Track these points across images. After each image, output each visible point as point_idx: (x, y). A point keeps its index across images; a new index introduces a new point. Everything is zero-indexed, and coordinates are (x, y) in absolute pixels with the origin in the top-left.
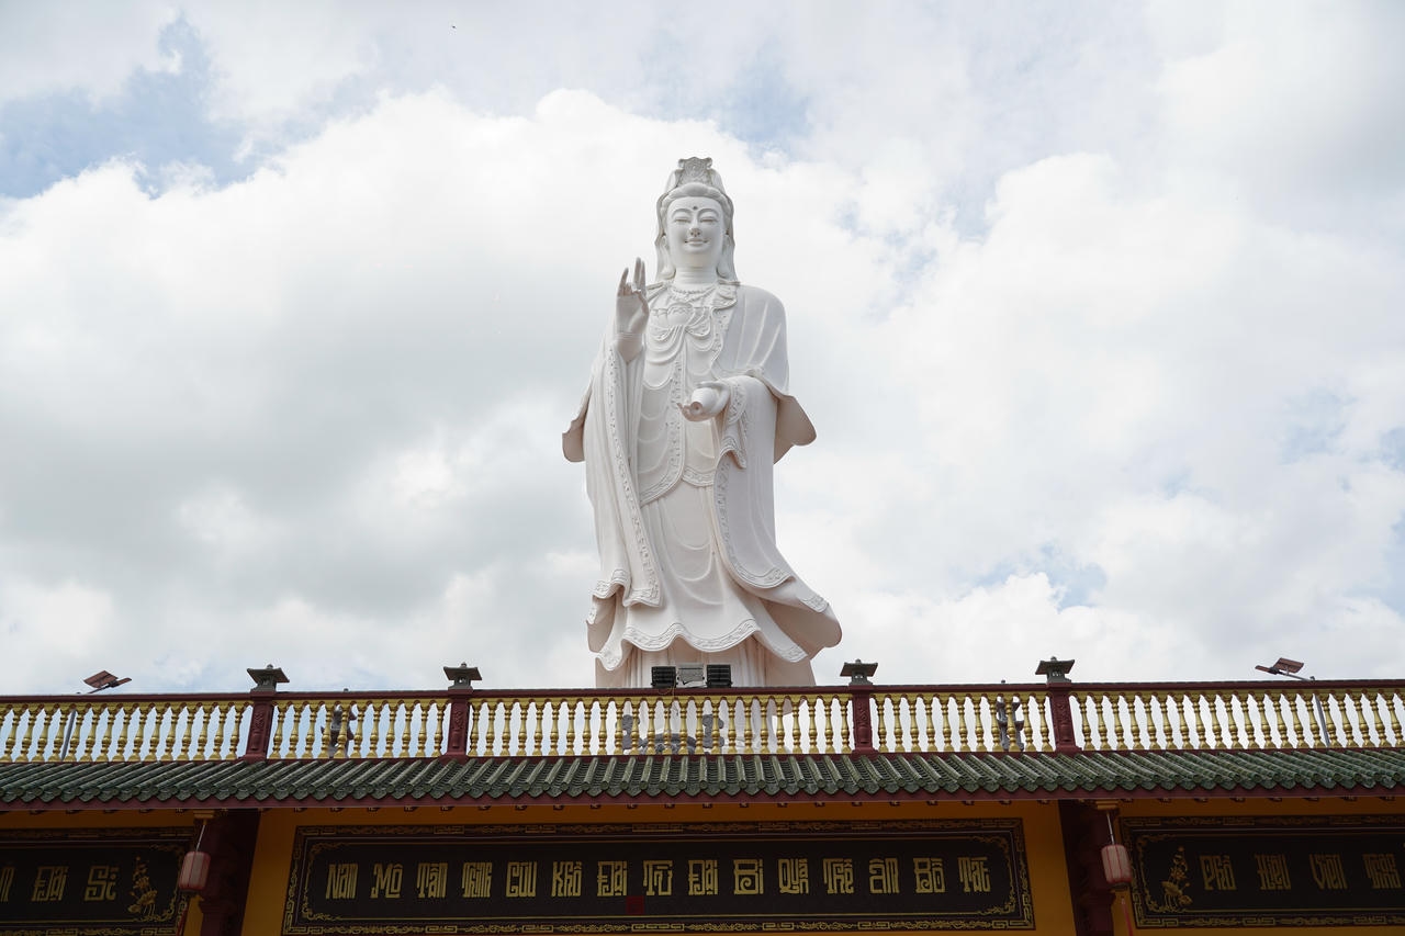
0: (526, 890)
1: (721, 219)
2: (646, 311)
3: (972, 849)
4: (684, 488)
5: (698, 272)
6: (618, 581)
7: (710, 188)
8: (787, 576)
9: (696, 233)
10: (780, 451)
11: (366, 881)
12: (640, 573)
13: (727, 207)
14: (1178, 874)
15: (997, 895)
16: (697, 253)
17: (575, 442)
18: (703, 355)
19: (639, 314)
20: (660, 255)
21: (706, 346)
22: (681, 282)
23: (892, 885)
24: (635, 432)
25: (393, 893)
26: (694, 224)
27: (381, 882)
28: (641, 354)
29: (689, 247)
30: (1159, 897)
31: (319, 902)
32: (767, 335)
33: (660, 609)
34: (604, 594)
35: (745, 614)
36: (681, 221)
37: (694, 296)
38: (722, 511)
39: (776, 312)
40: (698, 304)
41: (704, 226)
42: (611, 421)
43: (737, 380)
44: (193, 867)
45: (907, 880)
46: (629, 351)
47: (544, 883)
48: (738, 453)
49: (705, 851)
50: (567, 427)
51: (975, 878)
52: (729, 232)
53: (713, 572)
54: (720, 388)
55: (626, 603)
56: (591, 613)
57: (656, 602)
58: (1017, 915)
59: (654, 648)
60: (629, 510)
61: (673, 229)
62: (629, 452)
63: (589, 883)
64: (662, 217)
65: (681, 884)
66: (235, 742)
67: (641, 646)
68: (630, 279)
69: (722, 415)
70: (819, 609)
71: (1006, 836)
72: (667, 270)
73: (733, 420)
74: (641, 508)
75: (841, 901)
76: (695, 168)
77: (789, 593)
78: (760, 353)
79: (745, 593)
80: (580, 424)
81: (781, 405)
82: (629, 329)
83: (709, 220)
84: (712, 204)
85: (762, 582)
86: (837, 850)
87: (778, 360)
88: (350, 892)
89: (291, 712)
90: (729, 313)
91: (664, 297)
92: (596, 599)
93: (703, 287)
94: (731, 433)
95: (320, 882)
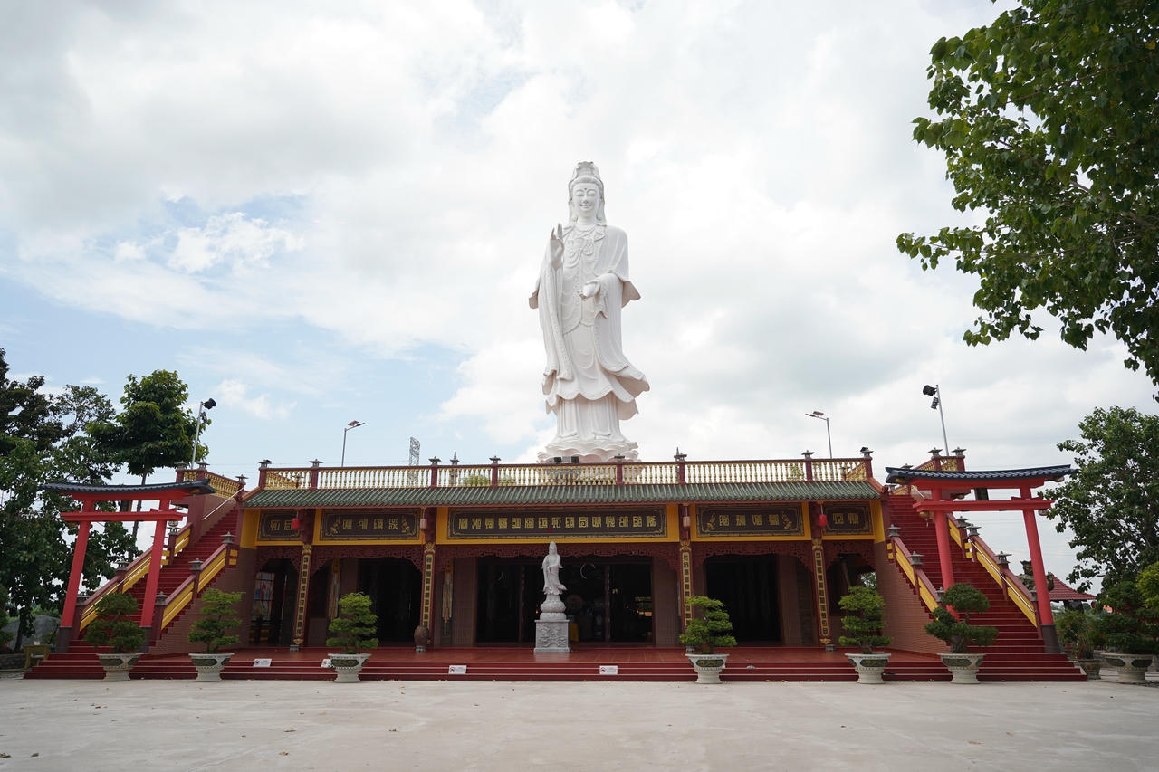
0: (517, 526)
1: (598, 194)
2: (563, 246)
3: (651, 514)
4: (581, 326)
5: (588, 218)
6: (554, 369)
7: (593, 178)
8: (625, 365)
9: (586, 202)
10: (625, 303)
11: (470, 523)
12: (563, 365)
13: (601, 187)
14: (712, 521)
15: (657, 528)
16: (586, 212)
17: (534, 301)
18: (589, 263)
19: (560, 248)
20: (570, 208)
21: (590, 259)
22: (580, 225)
23: (626, 524)
24: (560, 301)
25: (479, 527)
26: (585, 198)
27: (475, 524)
28: (561, 266)
29: (582, 208)
30: (706, 528)
31: (457, 530)
32: (618, 251)
33: (572, 380)
34: (548, 373)
35: (607, 382)
36: (579, 195)
37: (586, 233)
38: (598, 338)
39: (623, 238)
40: (586, 238)
41: (590, 198)
42: (549, 298)
43: (604, 277)
44: (423, 523)
45: (631, 523)
46: (556, 264)
47: (523, 523)
48: (604, 311)
49: (571, 514)
50: (530, 296)
51: (651, 521)
52: (602, 198)
53: (594, 365)
54: (596, 283)
55: (558, 378)
56: (543, 380)
57: (570, 378)
58: (663, 533)
59: (569, 398)
60: (558, 338)
61: (575, 199)
62: (557, 310)
63: (536, 524)
64: (570, 191)
65: (563, 524)
66: (427, 481)
67: (564, 397)
68: (556, 233)
69: (597, 295)
70: (639, 378)
71: (662, 510)
72: (573, 217)
73: (602, 297)
74: (563, 335)
75: (611, 529)
76: (586, 167)
77: (626, 373)
78: (615, 262)
79: (607, 373)
80: (536, 294)
81: (624, 285)
82: (556, 255)
83: (592, 195)
84: (594, 186)
85: (614, 369)
86: (610, 514)
87: (624, 263)
88: (466, 527)
89: (443, 472)
90: (601, 242)
91: (572, 234)
92: (545, 375)
93: (588, 227)
94: (601, 303)
95: (457, 524)
